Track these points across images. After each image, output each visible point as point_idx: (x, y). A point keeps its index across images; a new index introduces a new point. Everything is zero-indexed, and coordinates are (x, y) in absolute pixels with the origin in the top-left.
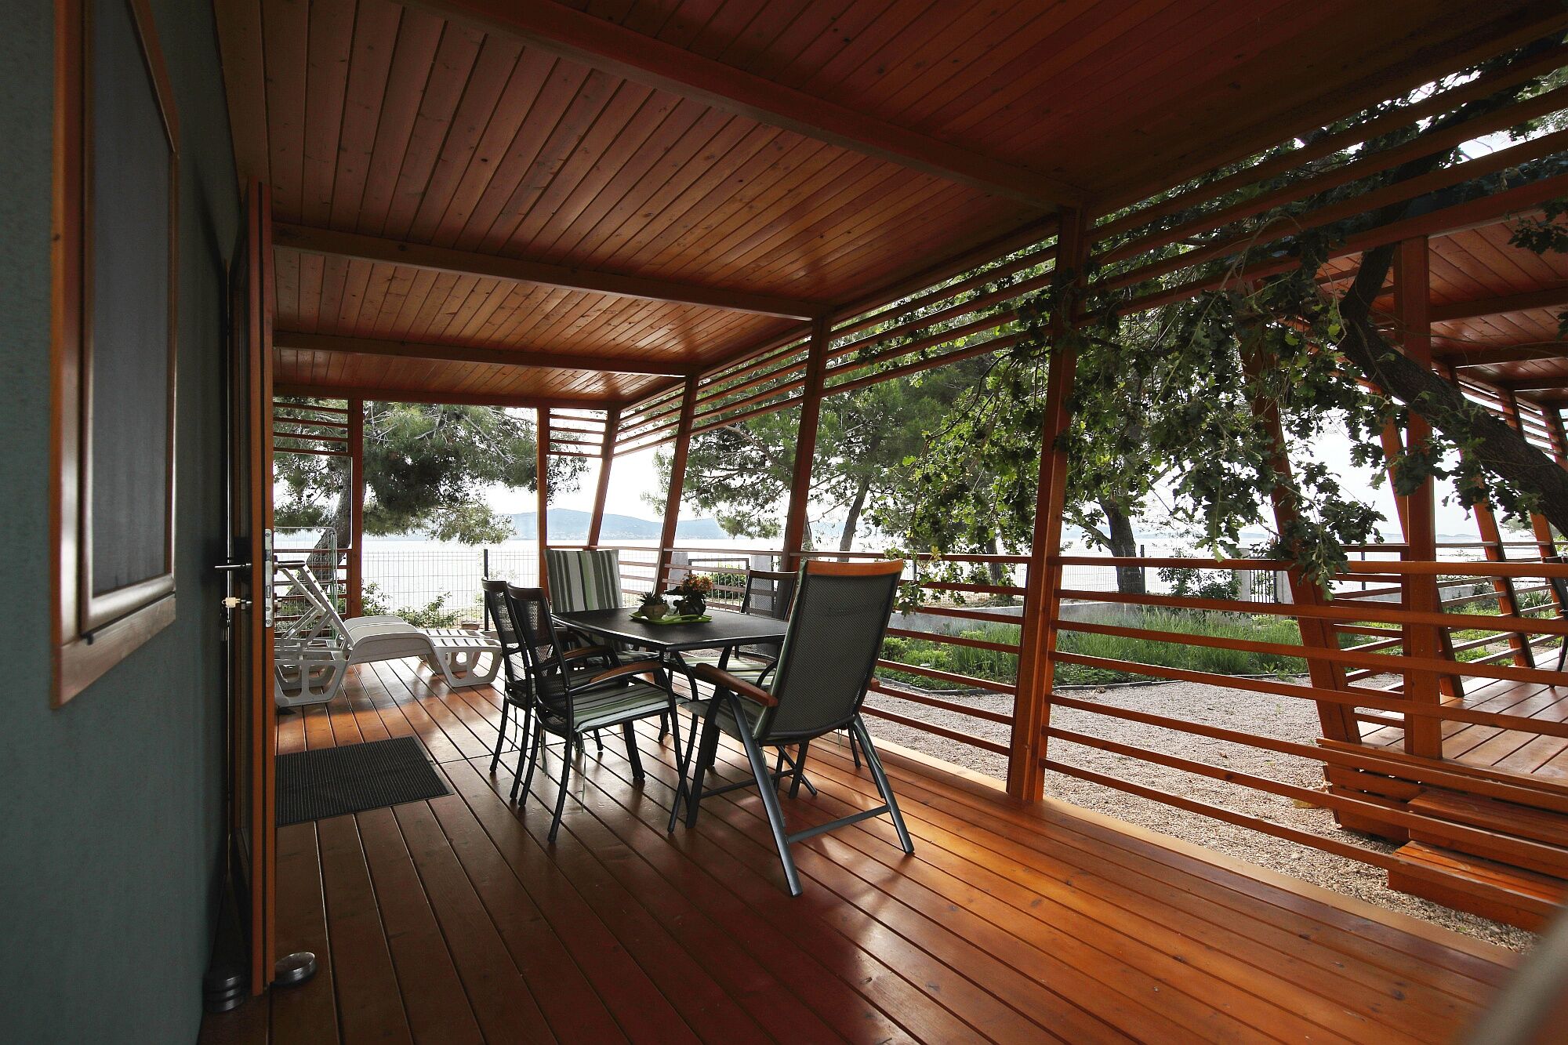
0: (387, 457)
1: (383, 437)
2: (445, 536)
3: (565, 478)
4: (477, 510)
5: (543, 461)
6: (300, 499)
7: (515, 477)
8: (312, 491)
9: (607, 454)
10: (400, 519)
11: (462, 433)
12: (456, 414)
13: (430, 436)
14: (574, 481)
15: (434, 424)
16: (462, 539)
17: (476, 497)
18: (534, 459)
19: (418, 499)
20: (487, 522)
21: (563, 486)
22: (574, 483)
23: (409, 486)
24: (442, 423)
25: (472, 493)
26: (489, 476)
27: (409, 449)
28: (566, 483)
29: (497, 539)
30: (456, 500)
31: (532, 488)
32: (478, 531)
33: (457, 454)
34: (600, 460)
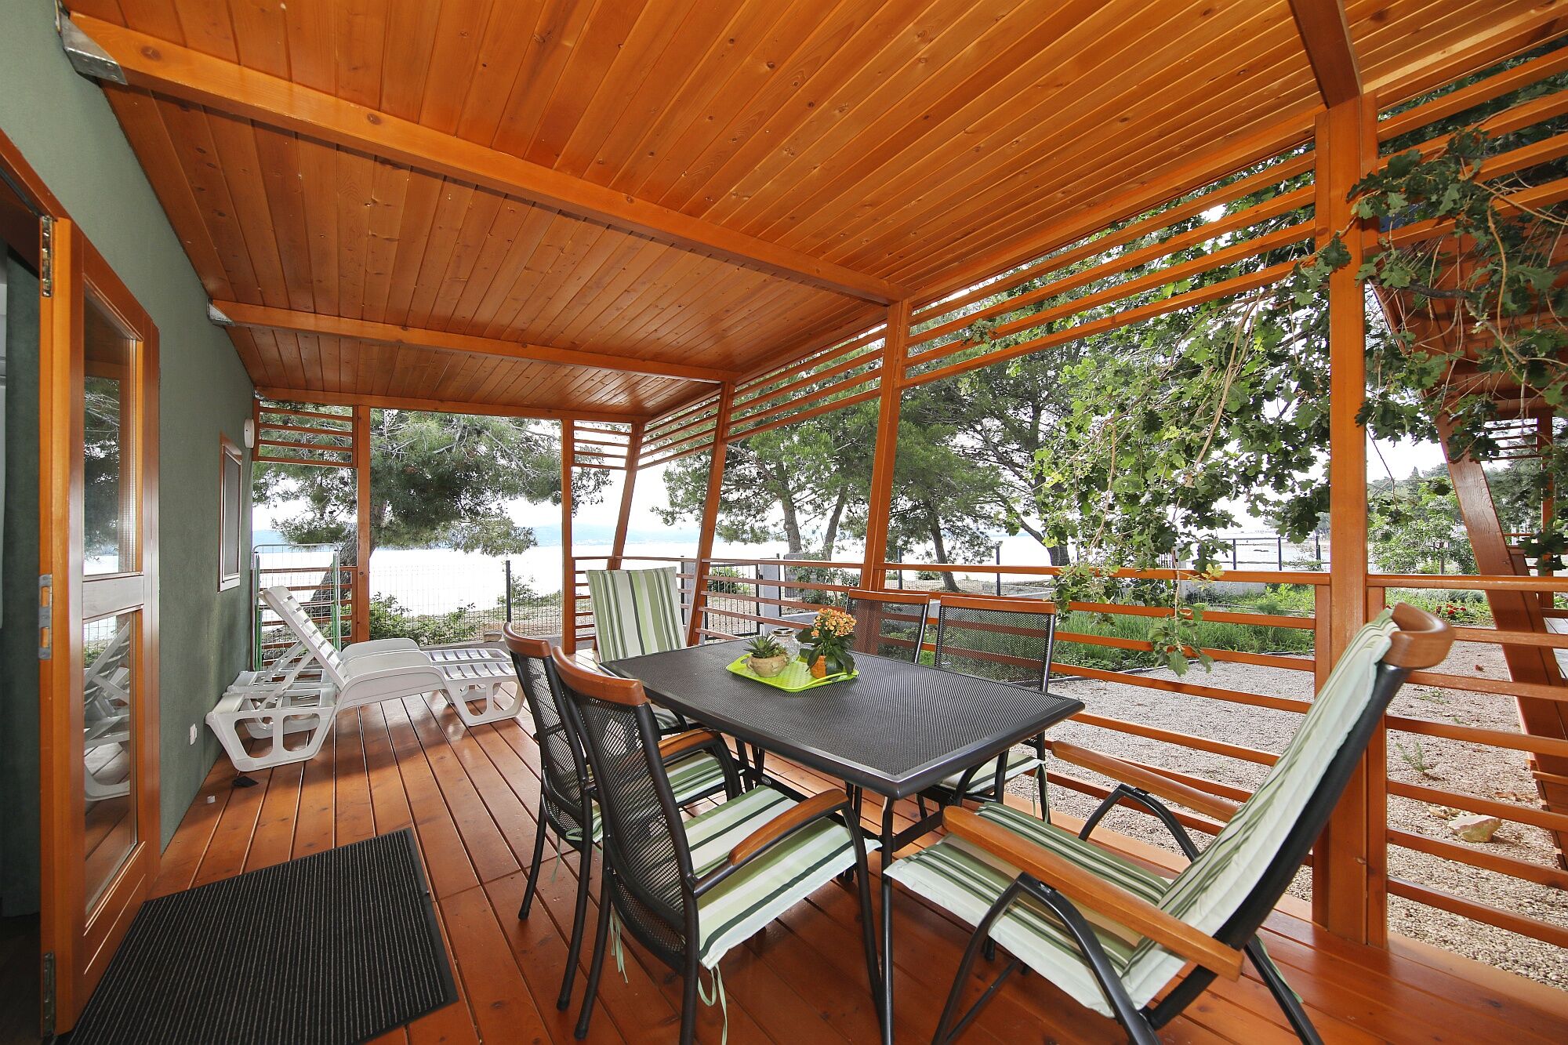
0: (403, 471)
1: (399, 450)
2: (468, 548)
3: (589, 490)
4: (499, 523)
5: (568, 473)
6: (322, 515)
7: (537, 491)
8: (334, 508)
9: (632, 467)
10: (417, 533)
11: (483, 449)
12: (476, 429)
13: (449, 450)
14: (597, 493)
15: (454, 438)
16: (485, 551)
17: (498, 511)
18: (558, 473)
19: (436, 513)
20: (509, 534)
21: (586, 498)
22: (597, 495)
23: (427, 501)
24: (462, 437)
25: (494, 506)
26: (510, 490)
27: (426, 463)
28: (590, 496)
29: (519, 550)
30: (477, 514)
31: (556, 501)
32: (500, 542)
33: (478, 468)
34: (624, 472)
